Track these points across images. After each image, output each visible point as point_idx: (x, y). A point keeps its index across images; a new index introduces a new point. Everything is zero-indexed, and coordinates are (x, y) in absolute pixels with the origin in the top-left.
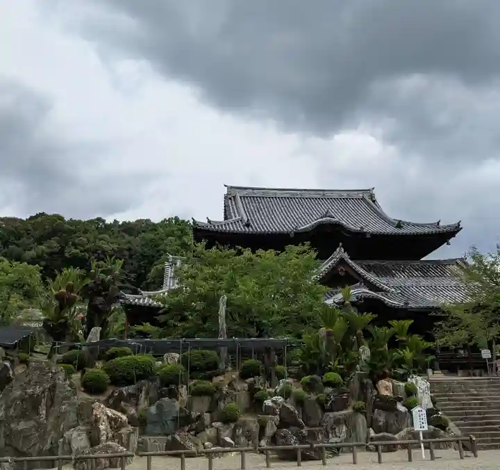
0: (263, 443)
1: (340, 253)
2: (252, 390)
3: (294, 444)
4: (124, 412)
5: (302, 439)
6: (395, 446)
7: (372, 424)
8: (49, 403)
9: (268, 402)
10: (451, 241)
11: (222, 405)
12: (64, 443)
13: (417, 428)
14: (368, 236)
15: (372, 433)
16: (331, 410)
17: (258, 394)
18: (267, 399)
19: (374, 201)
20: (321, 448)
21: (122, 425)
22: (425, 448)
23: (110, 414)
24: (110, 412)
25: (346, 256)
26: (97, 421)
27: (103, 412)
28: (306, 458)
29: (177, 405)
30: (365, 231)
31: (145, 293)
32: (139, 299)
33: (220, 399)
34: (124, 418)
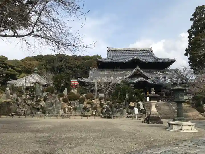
3: (107, 115)
4: (71, 107)
8: (55, 104)
9: (104, 106)
10: (172, 64)
11: (93, 106)
14: (147, 63)
15: (127, 114)
16: (118, 108)
17: (102, 104)
18: (104, 105)
19: (152, 51)
20: (112, 116)
21: (71, 109)
24: (68, 106)
25: (139, 69)
26: (65, 108)
27: (67, 106)
29: (83, 106)
30: (146, 61)
31: (83, 78)
32: (82, 80)
33: (93, 105)
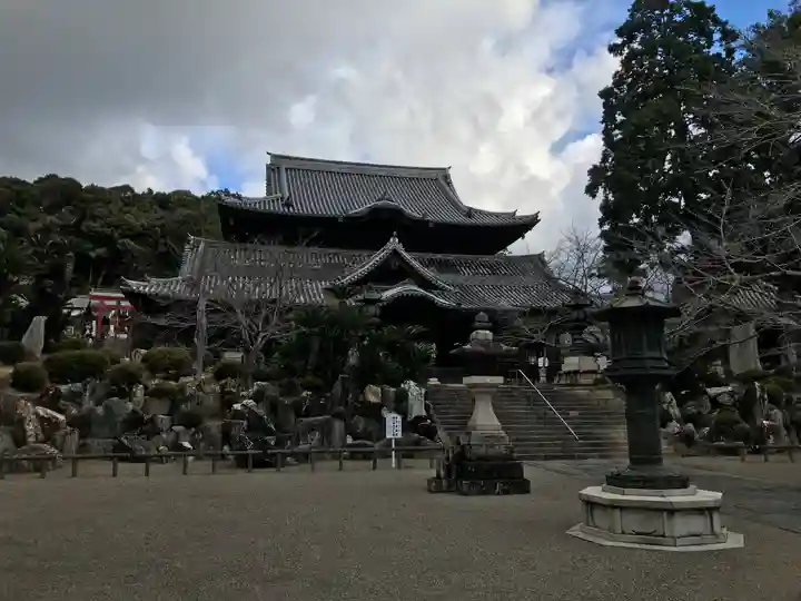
1: (393, 244)
2: (223, 393)
4: (61, 411)
7: (349, 430)
9: (237, 406)
10: (527, 235)
11: (184, 408)
13: (389, 436)
14: (431, 225)
15: (349, 440)
16: (306, 416)
17: (228, 397)
18: (237, 402)
19: (448, 184)
20: (284, 454)
21: (57, 426)
23: (41, 413)
25: (400, 247)
26: (21, 420)
27: (32, 410)
30: (428, 218)
33: (181, 402)
34: (62, 417)
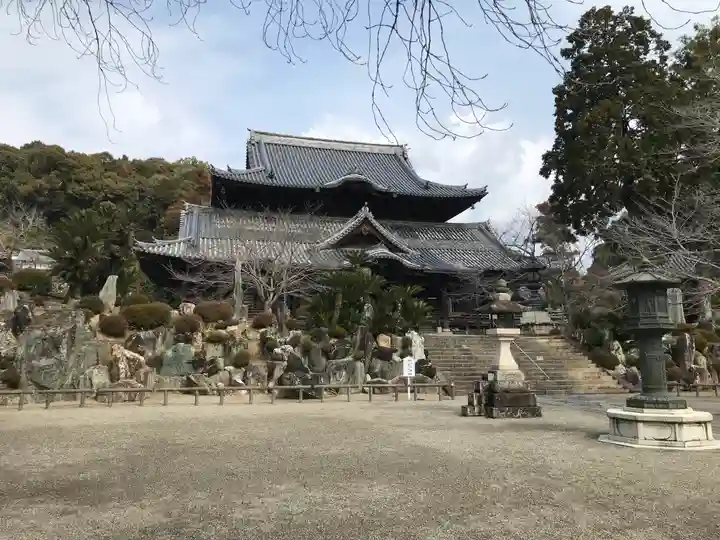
0: (271, 385)
1: (365, 212)
2: (264, 339)
3: (298, 385)
4: (141, 354)
5: (304, 381)
6: (386, 388)
7: (370, 370)
8: (70, 343)
9: (278, 350)
10: (475, 205)
11: (234, 351)
12: (85, 379)
13: (406, 374)
14: (395, 196)
15: (369, 378)
16: (334, 359)
17: (269, 343)
18: (277, 347)
19: (405, 159)
20: (321, 389)
21: (140, 365)
22: (412, 392)
23: (128, 356)
24: (129, 354)
25: (371, 216)
26: (117, 361)
27: (122, 353)
28: (307, 396)
30: (392, 190)
32: (153, 247)
33: (233, 346)
34: (142, 359)
